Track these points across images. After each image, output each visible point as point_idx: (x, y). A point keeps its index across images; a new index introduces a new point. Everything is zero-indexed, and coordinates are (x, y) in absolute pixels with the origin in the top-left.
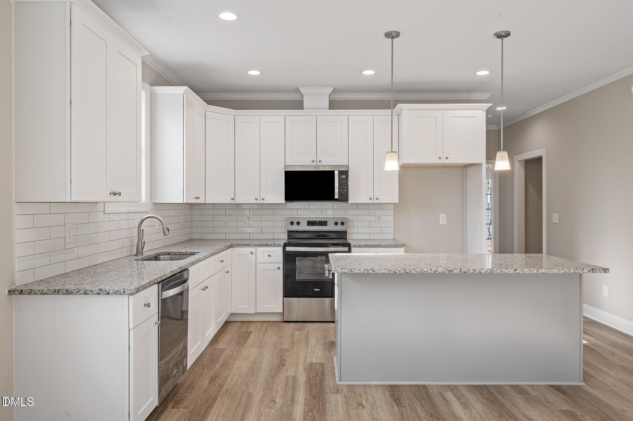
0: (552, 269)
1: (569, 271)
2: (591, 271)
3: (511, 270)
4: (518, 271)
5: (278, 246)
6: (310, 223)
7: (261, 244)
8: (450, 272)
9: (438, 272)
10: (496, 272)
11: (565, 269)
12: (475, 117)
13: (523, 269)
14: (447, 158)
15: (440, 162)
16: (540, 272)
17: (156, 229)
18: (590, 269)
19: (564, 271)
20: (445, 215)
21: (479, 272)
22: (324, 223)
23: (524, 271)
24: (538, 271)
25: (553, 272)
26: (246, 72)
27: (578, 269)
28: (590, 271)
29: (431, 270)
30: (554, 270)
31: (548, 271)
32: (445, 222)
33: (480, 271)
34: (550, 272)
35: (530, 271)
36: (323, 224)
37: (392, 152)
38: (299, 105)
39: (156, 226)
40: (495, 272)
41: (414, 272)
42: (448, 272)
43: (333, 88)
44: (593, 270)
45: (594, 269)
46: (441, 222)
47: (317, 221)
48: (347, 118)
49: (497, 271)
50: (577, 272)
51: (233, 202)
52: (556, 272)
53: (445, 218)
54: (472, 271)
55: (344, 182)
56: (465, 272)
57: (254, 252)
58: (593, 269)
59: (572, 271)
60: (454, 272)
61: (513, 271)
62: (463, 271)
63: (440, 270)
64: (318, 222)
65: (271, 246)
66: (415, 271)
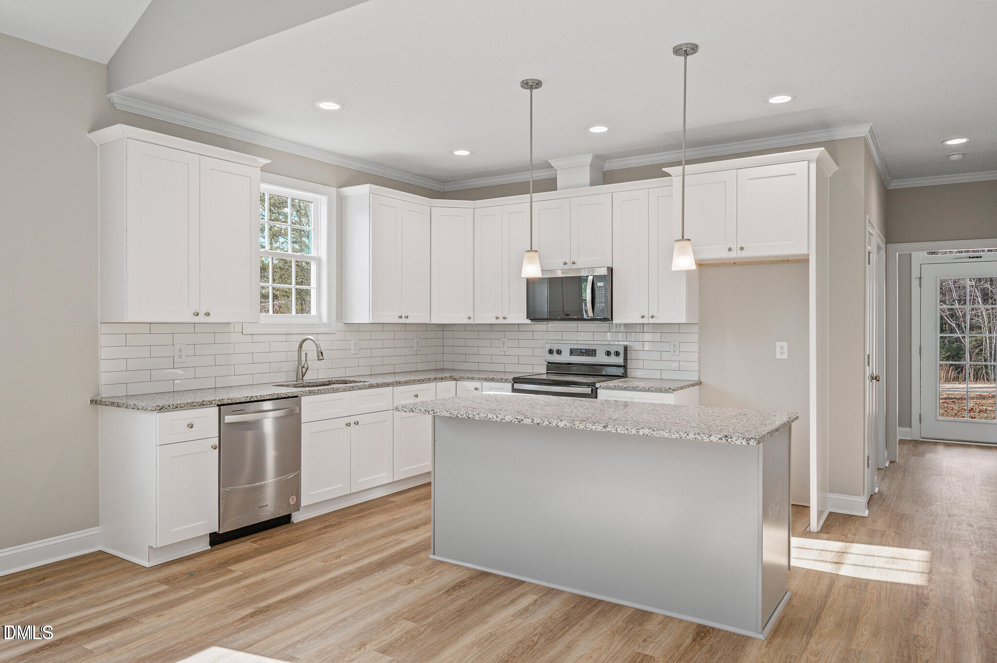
0: (661, 431)
1: (687, 436)
2: (723, 438)
3: (599, 427)
4: (609, 429)
5: (506, 381)
6: (572, 352)
7: (487, 377)
8: (520, 422)
9: (505, 421)
10: (578, 427)
11: (680, 433)
12: (795, 174)
13: (616, 426)
14: (742, 249)
15: (733, 255)
16: (641, 433)
17: (352, 353)
18: (721, 437)
19: (678, 435)
20: (785, 344)
21: (556, 425)
22: (592, 353)
23: (618, 430)
24: (638, 430)
25: (661, 435)
26: (452, 152)
27: (701, 434)
28: (721, 439)
29: (497, 417)
30: (663, 432)
31: (653, 432)
32: (785, 356)
33: (558, 424)
34: (657, 434)
35: (626, 431)
36: (590, 354)
37: (531, 250)
38: (550, 185)
39: (352, 350)
40: (576, 428)
41: (478, 419)
42: (517, 422)
43: (592, 155)
44: (727, 438)
45: (729, 437)
46: (778, 356)
47: (583, 349)
48: (611, 196)
49: (580, 427)
50: (700, 438)
51: (471, 321)
52: (666, 435)
53: (786, 350)
54: (547, 423)
55: (602, 291)
56: (538, 424)
57: (480, 388)
58: (726, 436)
59: (691, 436)
60: (524, 422)
61: (601, 428)
62: (535, 421)
63: (508, 418)
64: (584, 351)
65: (498, 381)
66: (479, 416)
